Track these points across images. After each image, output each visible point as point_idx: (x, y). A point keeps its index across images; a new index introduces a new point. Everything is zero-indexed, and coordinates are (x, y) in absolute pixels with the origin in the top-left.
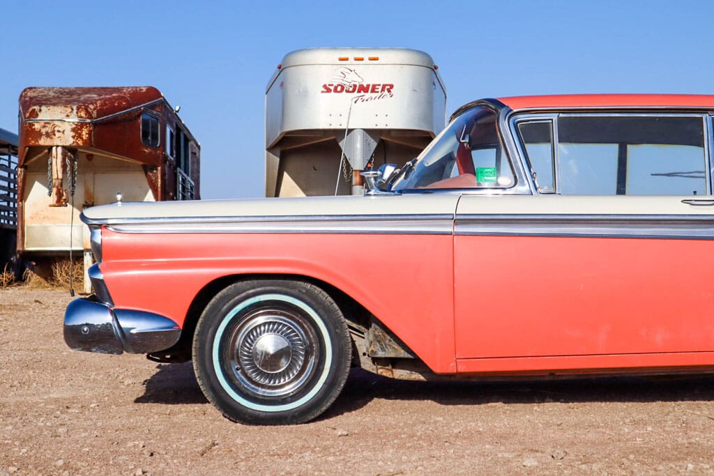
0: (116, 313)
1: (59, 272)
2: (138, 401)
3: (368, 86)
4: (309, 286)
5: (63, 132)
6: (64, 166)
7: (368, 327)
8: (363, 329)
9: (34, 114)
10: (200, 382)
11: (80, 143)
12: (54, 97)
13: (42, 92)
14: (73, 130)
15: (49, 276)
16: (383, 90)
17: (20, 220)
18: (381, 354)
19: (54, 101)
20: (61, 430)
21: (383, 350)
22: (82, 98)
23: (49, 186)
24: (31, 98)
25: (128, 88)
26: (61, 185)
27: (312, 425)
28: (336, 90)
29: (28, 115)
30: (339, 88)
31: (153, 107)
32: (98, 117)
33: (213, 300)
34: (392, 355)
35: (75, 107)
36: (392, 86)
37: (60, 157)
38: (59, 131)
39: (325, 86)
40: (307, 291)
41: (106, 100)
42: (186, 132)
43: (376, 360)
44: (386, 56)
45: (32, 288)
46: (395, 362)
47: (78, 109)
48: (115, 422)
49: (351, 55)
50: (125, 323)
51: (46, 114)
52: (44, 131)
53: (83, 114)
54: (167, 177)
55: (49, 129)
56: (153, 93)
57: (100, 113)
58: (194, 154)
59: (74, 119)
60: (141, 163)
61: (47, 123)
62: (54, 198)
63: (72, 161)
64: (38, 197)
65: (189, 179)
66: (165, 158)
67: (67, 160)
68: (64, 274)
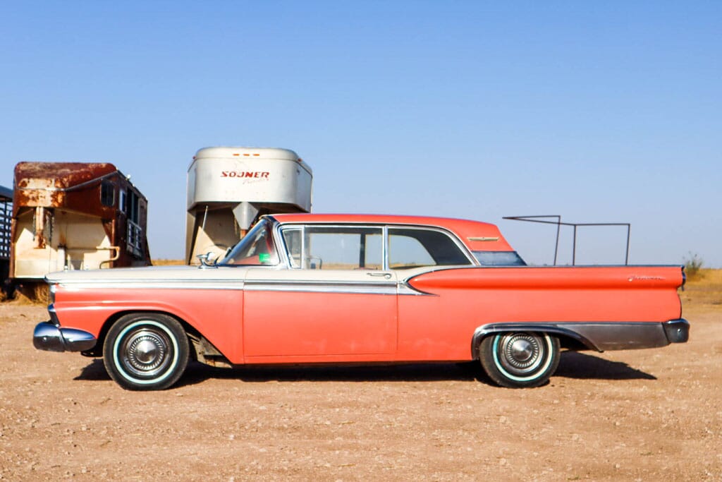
0: (62, 330)
1: (39, 293)
2: (77, 379)
3: (252, 173)
4: (166, 316)
5: (44, 197)
6: (45, 221)
7: (200, 339)
8: (199, 340)
9: (24, 184)
10: (106, 367)
11: (56, 205)
12: (39, 171)
13: (31, 166)
14: (52, 196)
15: (31, 295)
16: (262, 176)
17: (12, 253)
18: (207, 353)
19: (39, 175)
20: (30, 393)
21: (208, 351)
22: (60, 172)
23: (34, 232)
24: (23, 171)
25: (93, 164)
26: (42, 234)
27: (166, 392)
28: (230, 175)
29: (20, 185)
30: (233, 174)
31: (110, 178)
32: (70, 186)
33: (115, 324)
34: (212, 354)
35: (53, 180)
36: (268, 174)
37: (42, 214)
38: (41, 197)
39: (223, 173)
40: (165, 319)
41: (76, 174)
42: (135, 192)
43: (206, 357)
44: (265, 153)
45: (19, 304)
46: (215, 358)
47: (56, 181)
48: (61, 390)
49: (241, 151)
50: (66, 335)
51: (33, 185)
52: (31, 196)
53: (59, 185)
54: (119, 227)
55: (34, 195)
56: (111, 167)
57: (71, 184)
58: (142, 207)
59: (53, 189)
60: (100, 217)
61: (33, 191)
62: (36, 243)
63: (50, 217)
64: (26, 240)
65: (137, 226)
66: (119, 213)
67: (47, 217)
68: (43, 294)
